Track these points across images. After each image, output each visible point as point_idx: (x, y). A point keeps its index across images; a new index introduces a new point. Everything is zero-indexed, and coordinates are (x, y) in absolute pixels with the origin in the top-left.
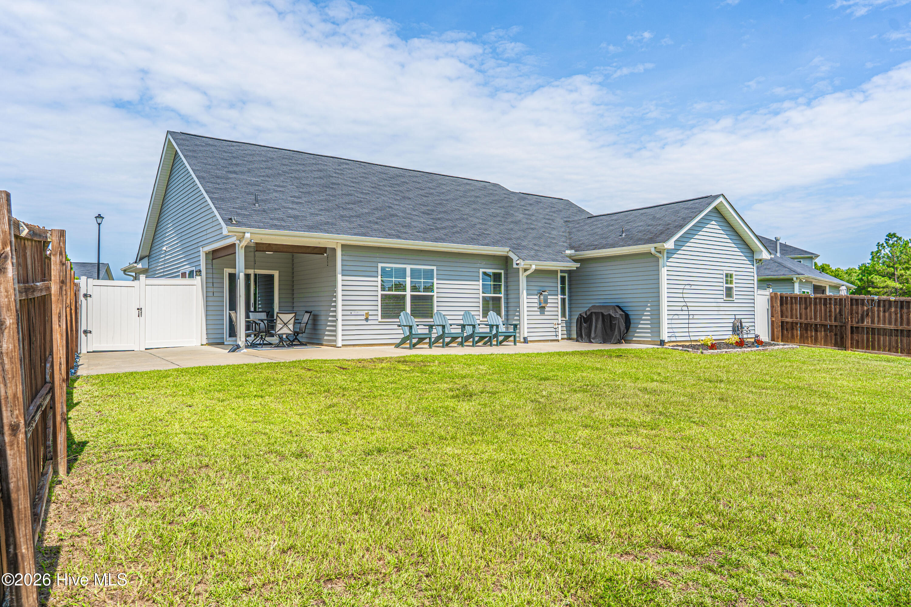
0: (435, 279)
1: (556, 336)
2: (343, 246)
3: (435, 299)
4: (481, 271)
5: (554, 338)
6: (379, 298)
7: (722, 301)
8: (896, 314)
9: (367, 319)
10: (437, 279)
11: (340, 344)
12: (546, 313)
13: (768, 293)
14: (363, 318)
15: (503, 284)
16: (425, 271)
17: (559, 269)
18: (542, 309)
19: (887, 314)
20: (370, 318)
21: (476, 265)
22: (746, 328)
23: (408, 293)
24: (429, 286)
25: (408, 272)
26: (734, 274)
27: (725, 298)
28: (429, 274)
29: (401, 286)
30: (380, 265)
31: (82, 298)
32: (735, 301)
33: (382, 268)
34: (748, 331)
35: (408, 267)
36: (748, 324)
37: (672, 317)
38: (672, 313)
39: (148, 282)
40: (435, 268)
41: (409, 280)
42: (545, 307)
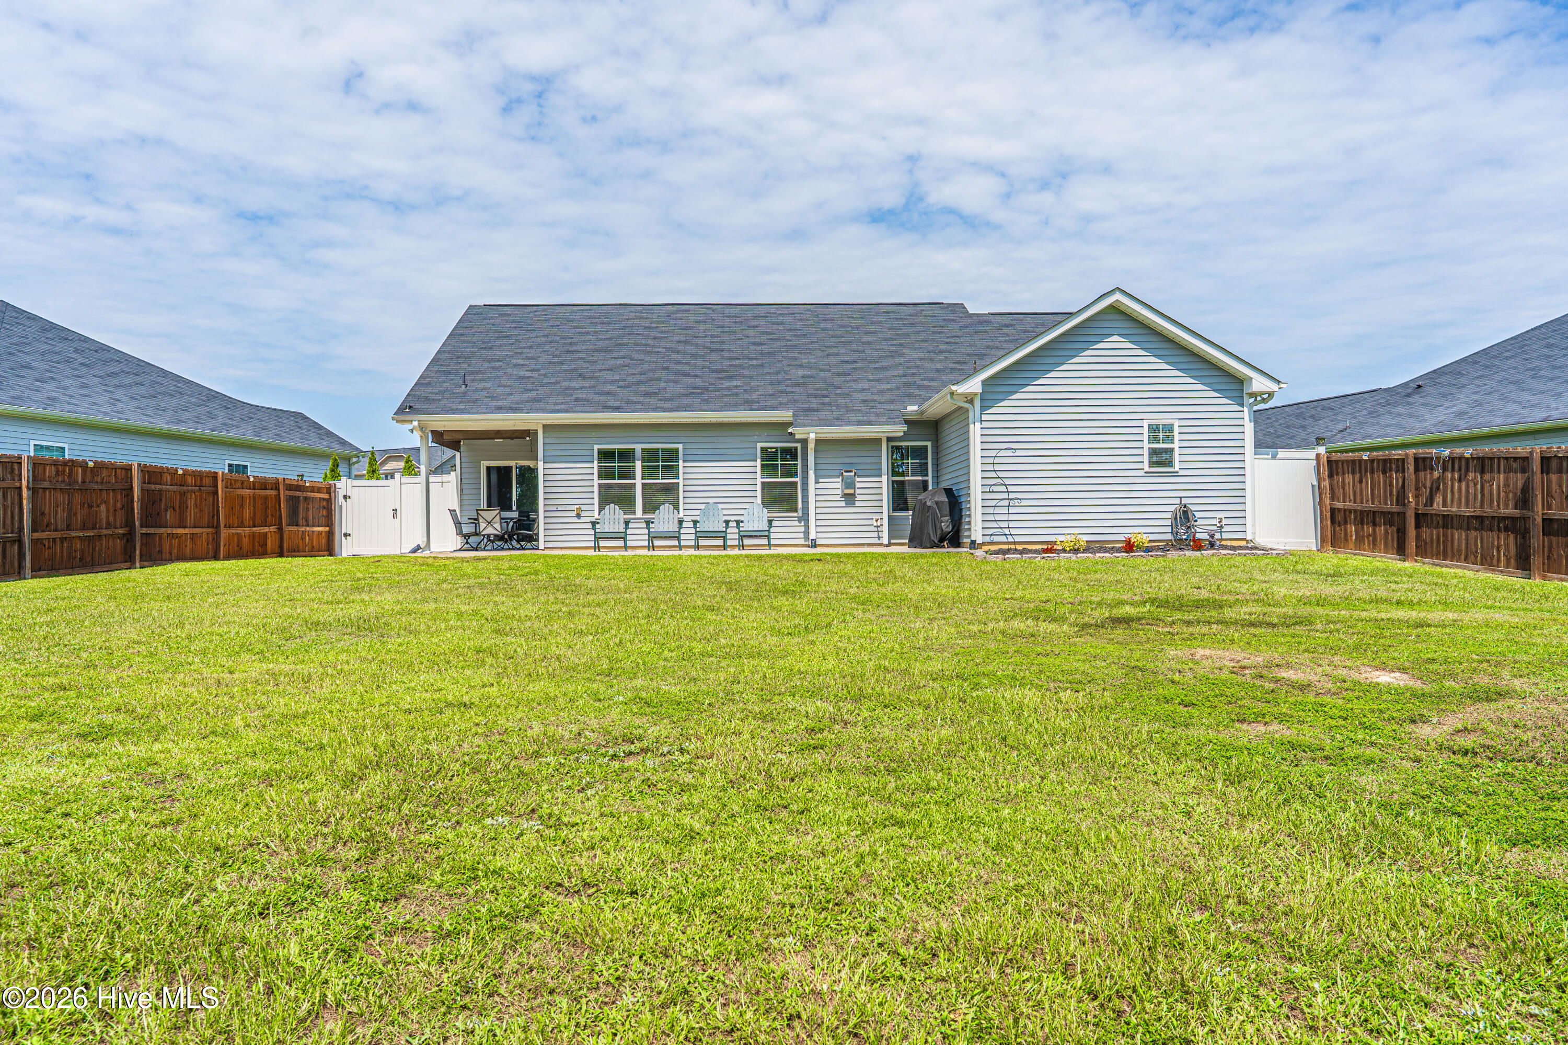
0: (681, 462)
1: (879, 538)
2: (544, 426)
3: (681, 488)
4: (759, 445)
5: (876, 541)
6: (596, 489)
7: (1141, 473)
8: (1475, 485)
9: (578, 516)
10: (684, 461)
11: (541, 546)
12: (857, 504)
13: (1312, 454)
14: (574, 514)
15: (799, 463)
16: (663, 450)
17: (884, 437)
18: (850, 499)
19: (1464, 484)
20: (583, 514)
21: (750, 439)
22: (1216, 522)
23: (638, 482)
24: (671, 472)
25: (638, 454)
26: (1177, 424)
27: (1147, 469)
28: (671, 455)
29: (628, 472)
30: (596, 447)
31: (341, 499)
32: (1182, 473)
33: (599, 451)
34: (1221, 527)
35: (638, 448)
36: (1222, 515)
37: (1006, 503)
38: (1005, 495)
39: (403, 480)
40: (680, 446)
41: (638, 464)
42: (853, 495)
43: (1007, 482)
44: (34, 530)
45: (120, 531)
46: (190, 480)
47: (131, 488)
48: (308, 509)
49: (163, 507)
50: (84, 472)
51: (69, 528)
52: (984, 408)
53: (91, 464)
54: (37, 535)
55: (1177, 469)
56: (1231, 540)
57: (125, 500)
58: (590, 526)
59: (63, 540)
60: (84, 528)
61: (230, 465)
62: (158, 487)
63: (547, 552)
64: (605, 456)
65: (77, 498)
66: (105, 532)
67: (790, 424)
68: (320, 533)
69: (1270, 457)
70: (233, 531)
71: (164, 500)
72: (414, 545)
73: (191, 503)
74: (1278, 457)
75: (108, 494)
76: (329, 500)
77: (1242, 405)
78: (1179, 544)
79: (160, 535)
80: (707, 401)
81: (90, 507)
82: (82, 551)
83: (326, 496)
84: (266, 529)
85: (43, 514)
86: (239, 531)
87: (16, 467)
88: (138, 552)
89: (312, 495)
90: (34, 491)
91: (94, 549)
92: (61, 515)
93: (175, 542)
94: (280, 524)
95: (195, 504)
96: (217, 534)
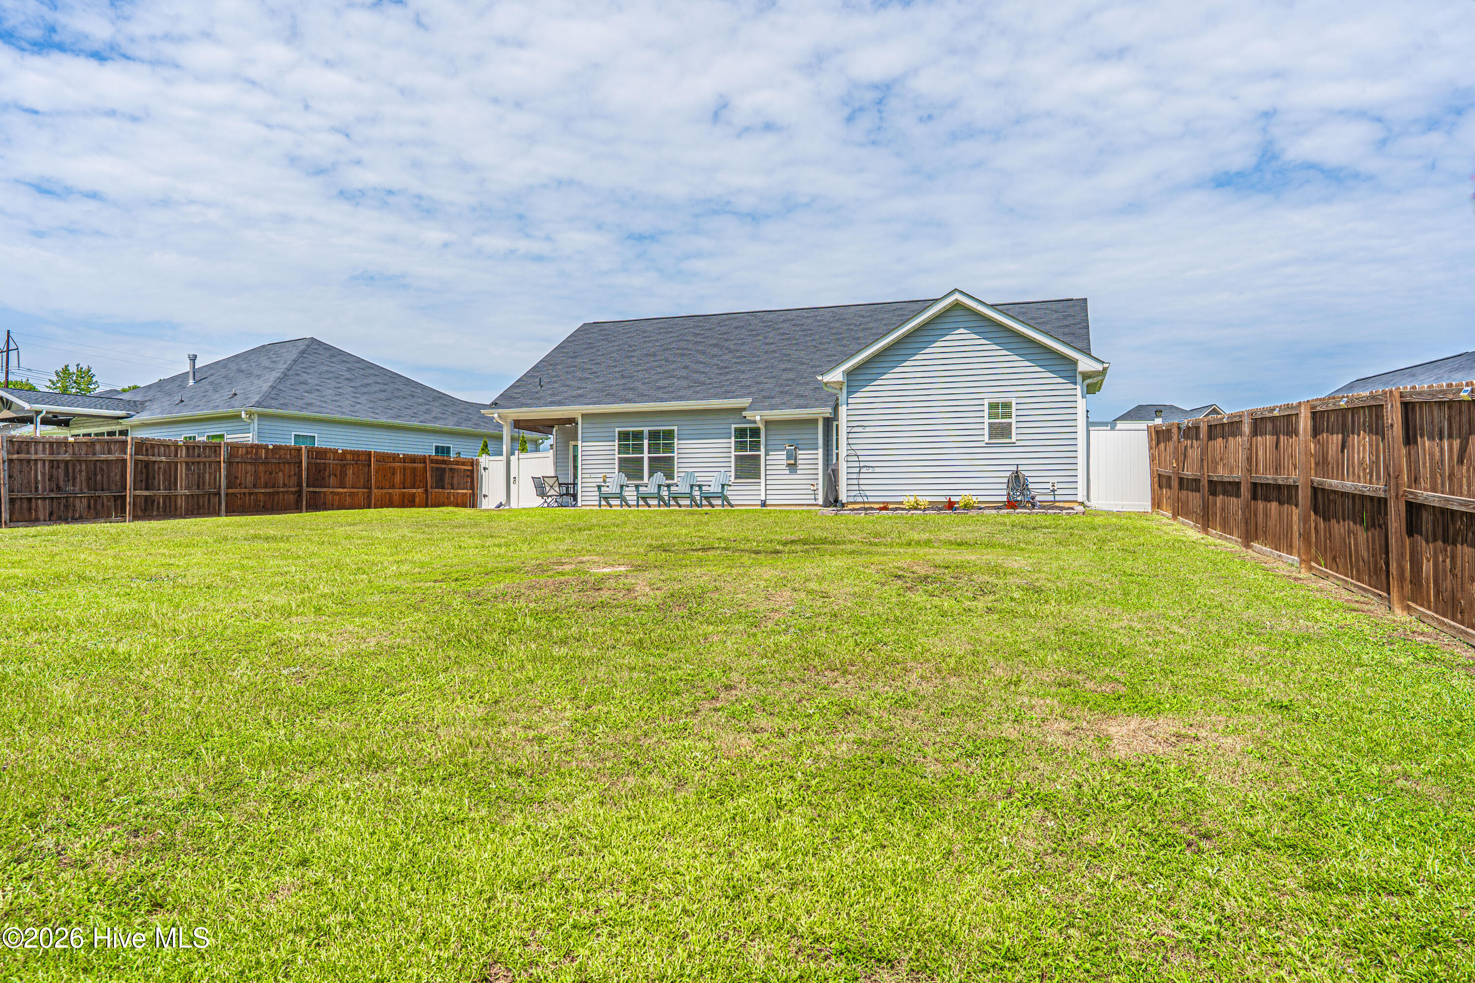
0: (676, 440)
1: (815, 499)
2: (583, 415)
3: (676, 461)
4: (731, 427)
5: (813, 502)
6: (616, 461)
7: (982, 445)
9: (605, 482)
10: (678, 439)
11: (580, 504)
12: (799, 472)
14: (601, 480)
16: (664, 431)
17: (819, 417)
18: (793, 467)
20: (608, 480)
21: (727, 421)
22: (1049, 486)
23: (646, 455)
24: (669, 447)
25: (646, 434)
26: (1014, 402)
27: (987, 440)
28: (669, 435)
29: (639, 448)
30: (617, 430)
31: (482, 470)
32: (1018, 443)
33: (619, 433)
34: (1054, 491)
35: (646, 430)
36: (1055, 480)
37: (857, 470)
38: (857, 464)
39: (521, 456)
40: (675, 428)
41: (646, 442)
42: (795, 464)
43: (859, 453)
44: (228, 487)
45: (293, 489)
46: (349, 457)
47: (301, 462)
48: (453, 477)
49: (327, 474)
50: (266, 453)
51: (255, 486)
52: (849, 393)
53: (271, 447)
54: (230, 491)
55: (1013, 440)
56: (1064, 501)
57: (297, 469)
58: (596, 489)
59: (250, 494)
60: (266, 486)
61: (437, 448)
62: (322, 461)
63: (584, 508)
64: (624, 436)
65: (262, 468)
66: (282, 490)
67: (744, 409)
68: (465, 494)
69: (1109, 428)
70: (384, 491)
71: (328, 470)
72: (498, 503)
73: (350, 472)
74: (1117, 428)
75: (284, 466)
76: (472, 471)
77: (1075, 383)
78: (1011, 504)
79: (325, 493)
80: (697, 392)
81: (271, 473)
82: (265, 502)
83: (470, 468)
84: (414, 491)
85: (236, 477)
86: (390, 491)
87: (218, 449)
88: (304, 503)
89: (456, 467)
90: (229, 464)
91: (273, 500)
92: (250, 479)
93: (337, 498)
94: (427, 487)
95: (353, 474)
96: (370, 492)
